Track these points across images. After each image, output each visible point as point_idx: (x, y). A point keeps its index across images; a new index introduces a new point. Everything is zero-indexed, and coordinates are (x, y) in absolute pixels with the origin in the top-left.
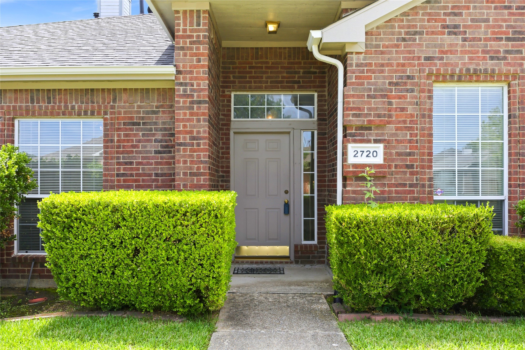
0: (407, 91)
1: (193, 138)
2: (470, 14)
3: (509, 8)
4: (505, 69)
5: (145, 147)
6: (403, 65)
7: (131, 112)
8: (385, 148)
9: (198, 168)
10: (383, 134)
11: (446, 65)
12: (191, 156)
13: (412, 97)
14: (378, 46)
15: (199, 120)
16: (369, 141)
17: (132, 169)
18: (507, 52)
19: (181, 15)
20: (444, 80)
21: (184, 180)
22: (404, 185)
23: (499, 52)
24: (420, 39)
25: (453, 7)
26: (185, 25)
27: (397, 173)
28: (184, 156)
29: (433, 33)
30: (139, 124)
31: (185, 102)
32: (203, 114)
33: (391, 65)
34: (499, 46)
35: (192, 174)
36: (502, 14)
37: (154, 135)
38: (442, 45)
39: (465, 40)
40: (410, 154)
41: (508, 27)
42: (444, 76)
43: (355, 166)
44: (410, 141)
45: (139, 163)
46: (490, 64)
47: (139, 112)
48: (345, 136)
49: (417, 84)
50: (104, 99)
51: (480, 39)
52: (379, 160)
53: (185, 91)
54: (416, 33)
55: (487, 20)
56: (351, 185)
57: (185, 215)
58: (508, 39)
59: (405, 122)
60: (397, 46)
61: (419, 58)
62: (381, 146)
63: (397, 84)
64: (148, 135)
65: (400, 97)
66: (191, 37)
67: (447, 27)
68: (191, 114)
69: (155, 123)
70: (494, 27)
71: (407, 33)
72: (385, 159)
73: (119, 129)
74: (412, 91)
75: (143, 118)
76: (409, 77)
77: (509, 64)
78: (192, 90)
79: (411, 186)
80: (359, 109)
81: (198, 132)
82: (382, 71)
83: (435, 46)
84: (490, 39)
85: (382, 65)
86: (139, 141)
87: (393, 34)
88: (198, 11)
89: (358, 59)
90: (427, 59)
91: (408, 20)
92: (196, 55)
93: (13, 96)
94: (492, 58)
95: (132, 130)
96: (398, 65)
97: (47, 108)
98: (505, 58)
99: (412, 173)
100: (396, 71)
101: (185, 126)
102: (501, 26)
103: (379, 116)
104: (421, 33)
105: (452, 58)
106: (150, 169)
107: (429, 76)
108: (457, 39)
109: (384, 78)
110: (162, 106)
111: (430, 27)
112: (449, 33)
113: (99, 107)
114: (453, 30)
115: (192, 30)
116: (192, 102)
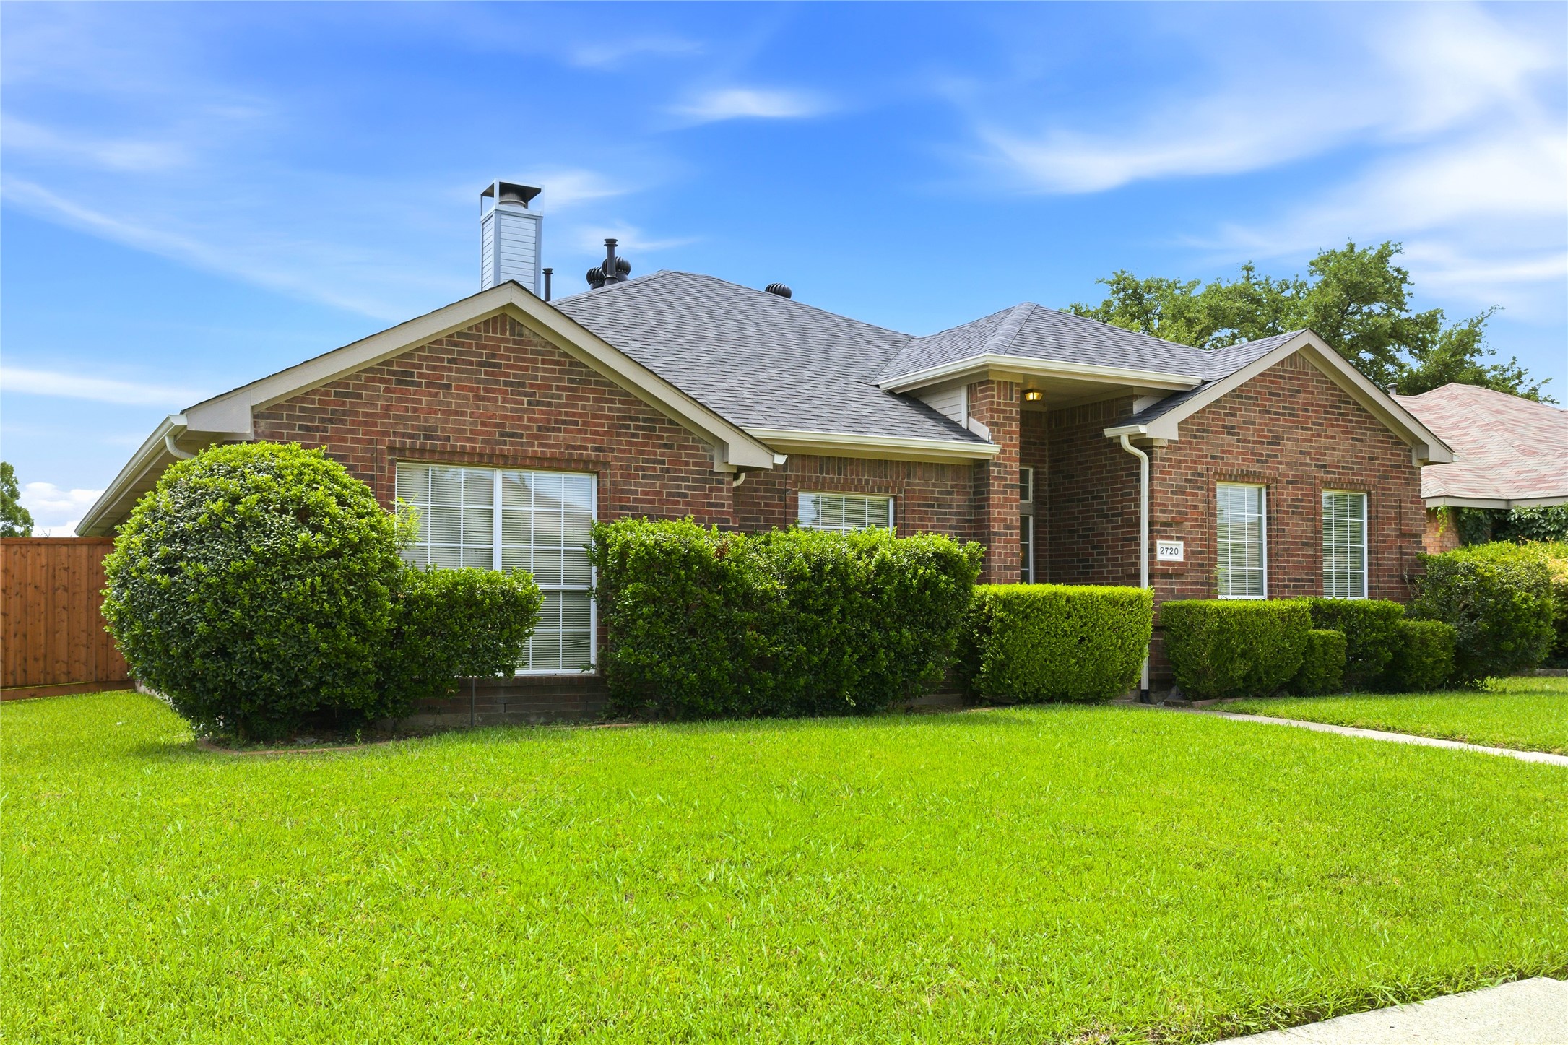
0: (1199, 488)
1: (1007, 527)
2: (1242, 416)
3: (1269, 412)
4: (1264, 472)
6: (1195, 462)
8: (1185, 545)
9: (1012, 562)
10: (1182, 532)
11: (1226, 464)
13: (1202, 495)
15: (1011, 507)
16: (1171, 538)
18: (1268, 456)
19: (995, 385)
20: (1225, 480)
21: (1000, 575)
22: (1197, 583)
23: (1261, 455)
24: (1207, 437)
25: (1233, 409)
26: (999, 398)
27: (1192, 571)
28: (998, 547)
30: (933, 506)
31: (999, 485)
32: (1014, 500)
33: (1186, 462)
34: (1263, 449)
35: (1007, 568)
36: (1265, 418)
37: (948, 520)
38: (1222, 445)
39: (1239, 441)
40: (1201, 552)
41: (1268, 431)
42: (1225, 476)
43: (1163, 563)
44: (1201, 539)
46: (1256, 467)
47: (933, 492)
48: (1151, 531)
49: (1205, 483)
51: (1249, 442)
52: (1179, 558)
53: (999, 472)
54: (1204, 431)
55: (1254, 424)
56: (1158, 583)
58: (1269, 443)
59: (1197, 520)
60: (1190, 443)
61: (1207, 456)
62: (1182, 543)
63: (1190, 481)
64: (943, 520)
65: (1193, 495)
66: (1004, 411)
67: (1226, 427)
68: (1006, 500)
69: (950, 506)
70: (1259, 430)
71: (1197, 430)
72: (1184, 557)
74: (1202, 489)
75: (937, 499)
76: (1199, 475)
77: (1269, 468)
78: (1006, 472)
79: (1203, 584)
80: (1161, 505)
81: (1011, 520)
82: (1179, 468)
83: (1218, 445)
84: (1256, 442)
85: (1180, 461)
87: (1188, 429)
88: (1011, 383)
89: (1161, 453)
90: (1213, 457)
91: (1199, 418)
92: (1006, 432)
93: (800, 463)
94: (1258, 461)
95: (926, 513)
96: (1191, 462)
97: (839, 480)
98: (1267, 462)
99: (1203, 572)
100: (1190, 468)
101: (999, 513)
102: (1264, 430)
103: (1178, 513)
104: (1207, 431)
105: (1230, 458)
107: (1214, 475)
108: (1234, 440)
109: (1182, 474)
110: (956, 486)
111: (1214, 426)
112: (1228, 433)
113: (895, 483)
114: (1231, 430)
115: (1006, 404)
116: (1005, 486)
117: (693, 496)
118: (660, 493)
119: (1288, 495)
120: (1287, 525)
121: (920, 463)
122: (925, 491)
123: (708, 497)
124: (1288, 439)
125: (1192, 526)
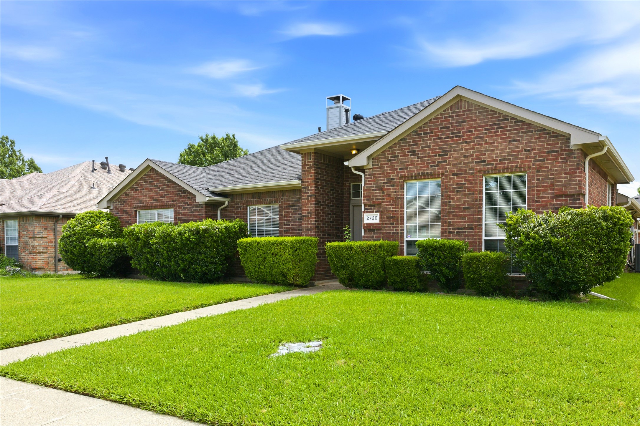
0: (391, 186)
1: (309, 213)
2: (421, 144)
3: (441, 138)
4: (437, 171)
5: (294, 217)
6: (389, 173)
7: (289, 201)
8: (381, 215)
9: (311, 227)
10: (380, 208)
11: (409, 171)
12: (308, 221)
13: (393, 189)
14: (378, 165)
15: (311, 204)
16: (373, 212)
17: (289, 228)
18: (439, 162)
19: (304, 155)
20: (412, 179)
21: (305, 232)
22: (390, 233)
23: (435, 162)
24: (397, 159)
25: (413, 142)
26: (305, 160)
27: (387, 227)
28: (305, 221)
29: (403, 156)
30: (292, 206)
31: (305, 196)
32: (313, 201)
33: (384, 174)
34: (435, 159)
35: (309, 230)
36: (437, 142)
37: (298, 211)
38: (407, 162)
39: (418, 158)
40: (392, 218)
41: (440, 149)
42: (408, 177)
43: (367, 224)
44: (392, 211)
45: (292, 225)
46: (430, 170)
47: (292, 201)
48: (365, 210)
49: (395, 182)
50: (279, 195)
51: (426, 157)
52: (377, 221)
53: (305, 191)
54: (395, 157)
55: (429, 146)
56: (367, 233)
58: (440, 155)
59: (390, 202)
60: (387, 164)
61: (397, 169)
62: (378, 214)
63: (386, 183)
65: (388, 189)
66: (308, 165)
67: (410, 152)
68: (308, 201)
70: (433, 149)
71: (391, 157)
72: (380, 221)
73: (285, 209)
74: (393, 186)
75: (293, 203)
76: (392, 179)
77: (440, 169)
78: (308, 190)
79: (393, 233)
80: (369, 196)
81: (311, 210)
82: (380, 177)
83: (404, 162)
84: (430, 156)
85: (380, 174)
86: (292, 214)
87: (385, 158)
88: (310, 153)
89: (370, 172)
90: (400, 169)
91: (392, 151)
92: (310, 173)
93: (246, 196)
94: (431, 166)
95: (289, 209)
96: (387, 173)
98: (438, 166)
99: (393, 227)
100: (386, 177)
101: (305, 207)
102: (436, 149)
103: (377, 199)
104: (398, 156)
105: (412, 168)
106: (296, 228)
107: (401, 177)
108: (415, 158)
109: (381, 180)
111: (402, 153)
112: (411, 155)
113: (277, 199)
114: (413, 153)
115: (308, 162)
116: (308, 196)
117: (195, 212)
118: (187, 213)
119: (454, 182)
120: (453, 198)
121: (287, 190)
123: (199, 212)
124: (454, 151)
125: (387, 205)
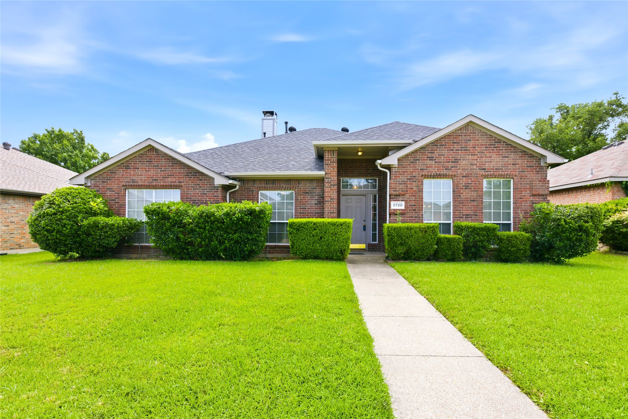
0: (414, 182)
1: (331, 199)
2: (437, 153)
3: (453, 150)
4: (451, 173)
5: (311, 202)
6: (412, 172)
8: (405, 203)
9: (333, 210)
10: (404, 198)
11: (428, 172)
12: (330, 206)
13: (415, 184)
14: (402, 165)
15: (333, 192)
16: (399, 200)
17: (305, 211)
18: (452, 167)
19: (327, 152)
20: (428, 178)
21: (327, 216)
22: (412, 217)
23: (448, 167)
24: (419, 162)
25: (431, 150)
26: (328, 155)
27: (410, 212)
28: (328, 206)
29: (423, 160)
30: (308, 193)
31: (328, 185)
32: (335, 190)
33: (407, 172)
34: (449, 165)
35: (331, 213)
36: (450, 153)
37: (314, 197)
38: (427, 165)
39: (435, 162)
40: (414, 205)
41: (452, 157)
42: (428, 176)
43: (394, 210)
44: (415, 201)
45: (308, 209)
46: (445, 172)
47: (308, 188)
48: (390, 198)
49: (417, 179)
50: (295, 183)
51: (441, 162)
52: (403, 207)
53: (328, 181)
54: (417, 160)
55: (444, 155)
56: (392, 217)
57: (338, 226)
58: (452, 162)
59: (413, 193)
60: (410, 165)
61: (418, 169)
62: (404, 202)
63: (410, 179)
64: (312, 197)
65: (411, 184)
66: (331, 160)
67: (429, 157)
68: (331, 190)
69: (315, 193)
70: (447, 157)
71: (413, 160)
72: (405, 207)
73: (301, 195)
74: (415, 182)
75: (310, 191)
76: (414, 176)
77: (452, 172)
78: (331, 180)
79: (415, 217)
80: (395, 188)
81: (333, 197)
82: (404, 174)
83: (424, 165)
84: (445, 162)
85: (404, 172)
86: (309, 200)
87: (408, 160)
88: (333, 150)
89: (395, 170)
90: (421, 169)
91: (414, 155)
92: (332, 167)
93: (259, 182)
94: (446, 169)
95: (306, 195)
96: (410, 172)
97: (272, 186)
98: (451, 169)
99: (415, 213)
100: (409, 174)
101: (328, 194)
102: (450, 157)
103: (403, 191)
104: (419, 160)
105: (431, 169)
106: (313, 211)
107: (422, 176)
108: (433, 162)
109: (405, 177)
110: (317, 186)
111: (422, 157)
112: (430, 160)
113: (293, 186)
114: (431, 159)
115: (331, 158)
116: (331, 185)
117: (209, 194)
118: (198, 194)
119: (463, 182)
120: (462, 193)
121: (303, 179)
122: (305, 188)
123: (213, 194)
124: (463, 160)
125: (410, 196)
